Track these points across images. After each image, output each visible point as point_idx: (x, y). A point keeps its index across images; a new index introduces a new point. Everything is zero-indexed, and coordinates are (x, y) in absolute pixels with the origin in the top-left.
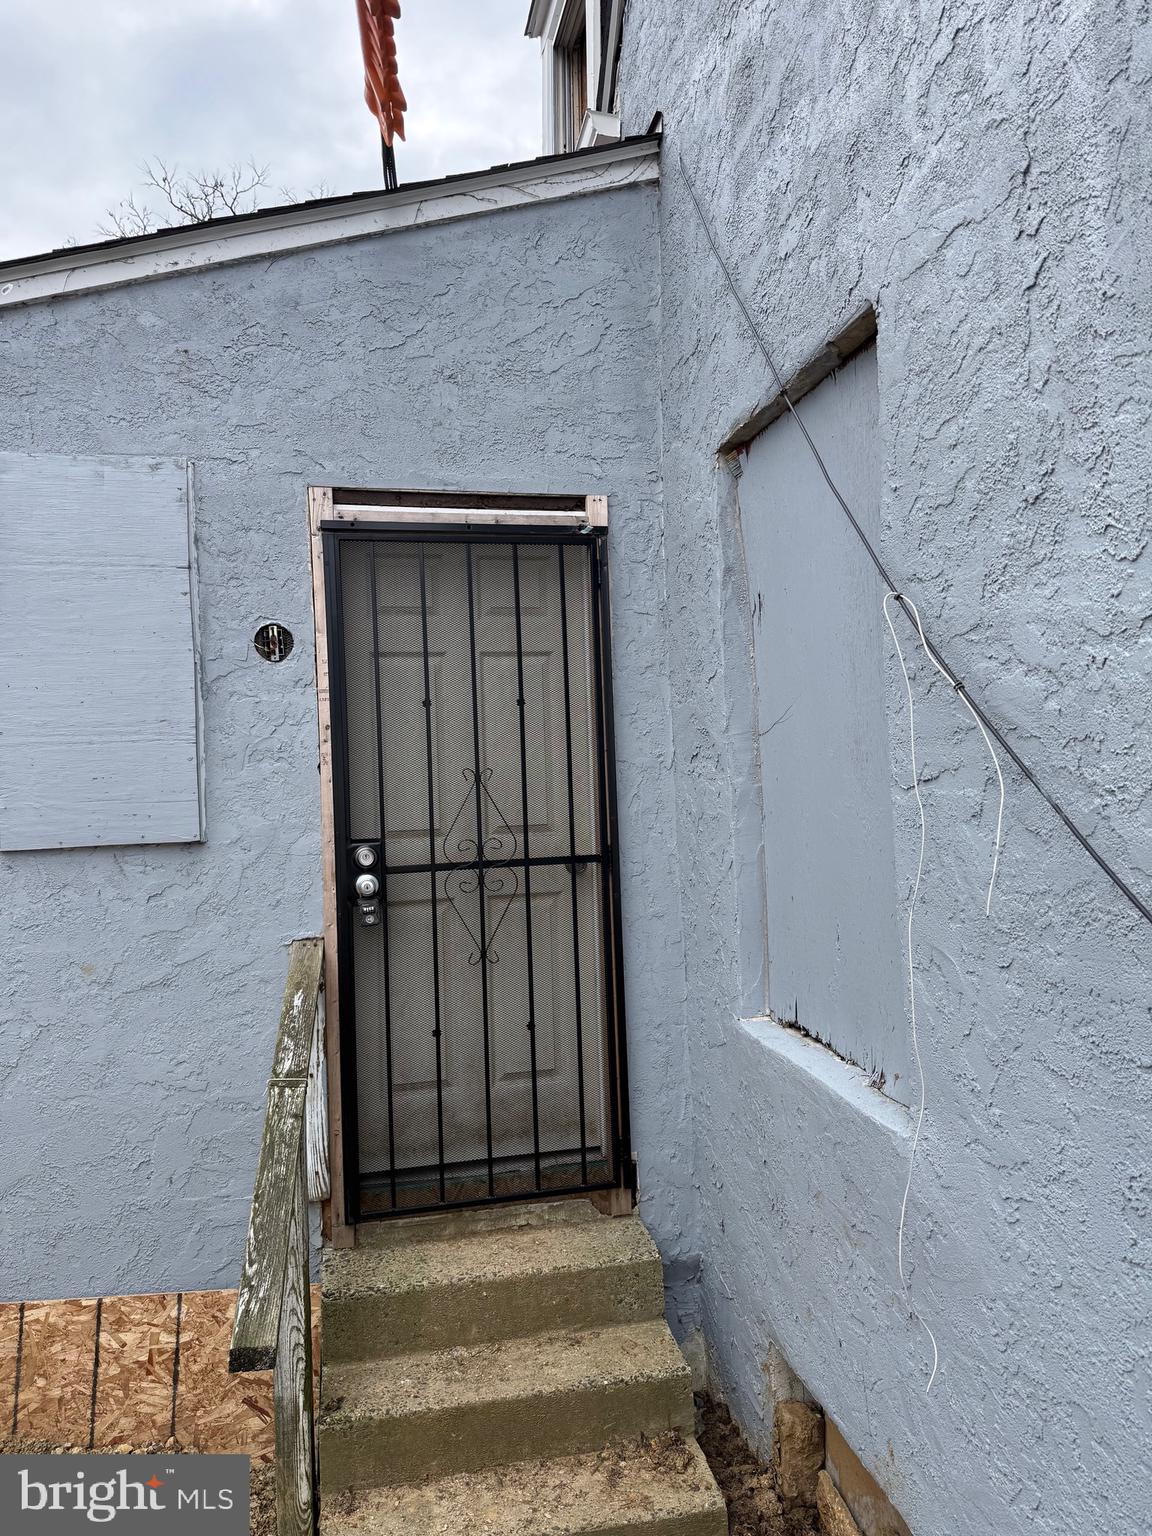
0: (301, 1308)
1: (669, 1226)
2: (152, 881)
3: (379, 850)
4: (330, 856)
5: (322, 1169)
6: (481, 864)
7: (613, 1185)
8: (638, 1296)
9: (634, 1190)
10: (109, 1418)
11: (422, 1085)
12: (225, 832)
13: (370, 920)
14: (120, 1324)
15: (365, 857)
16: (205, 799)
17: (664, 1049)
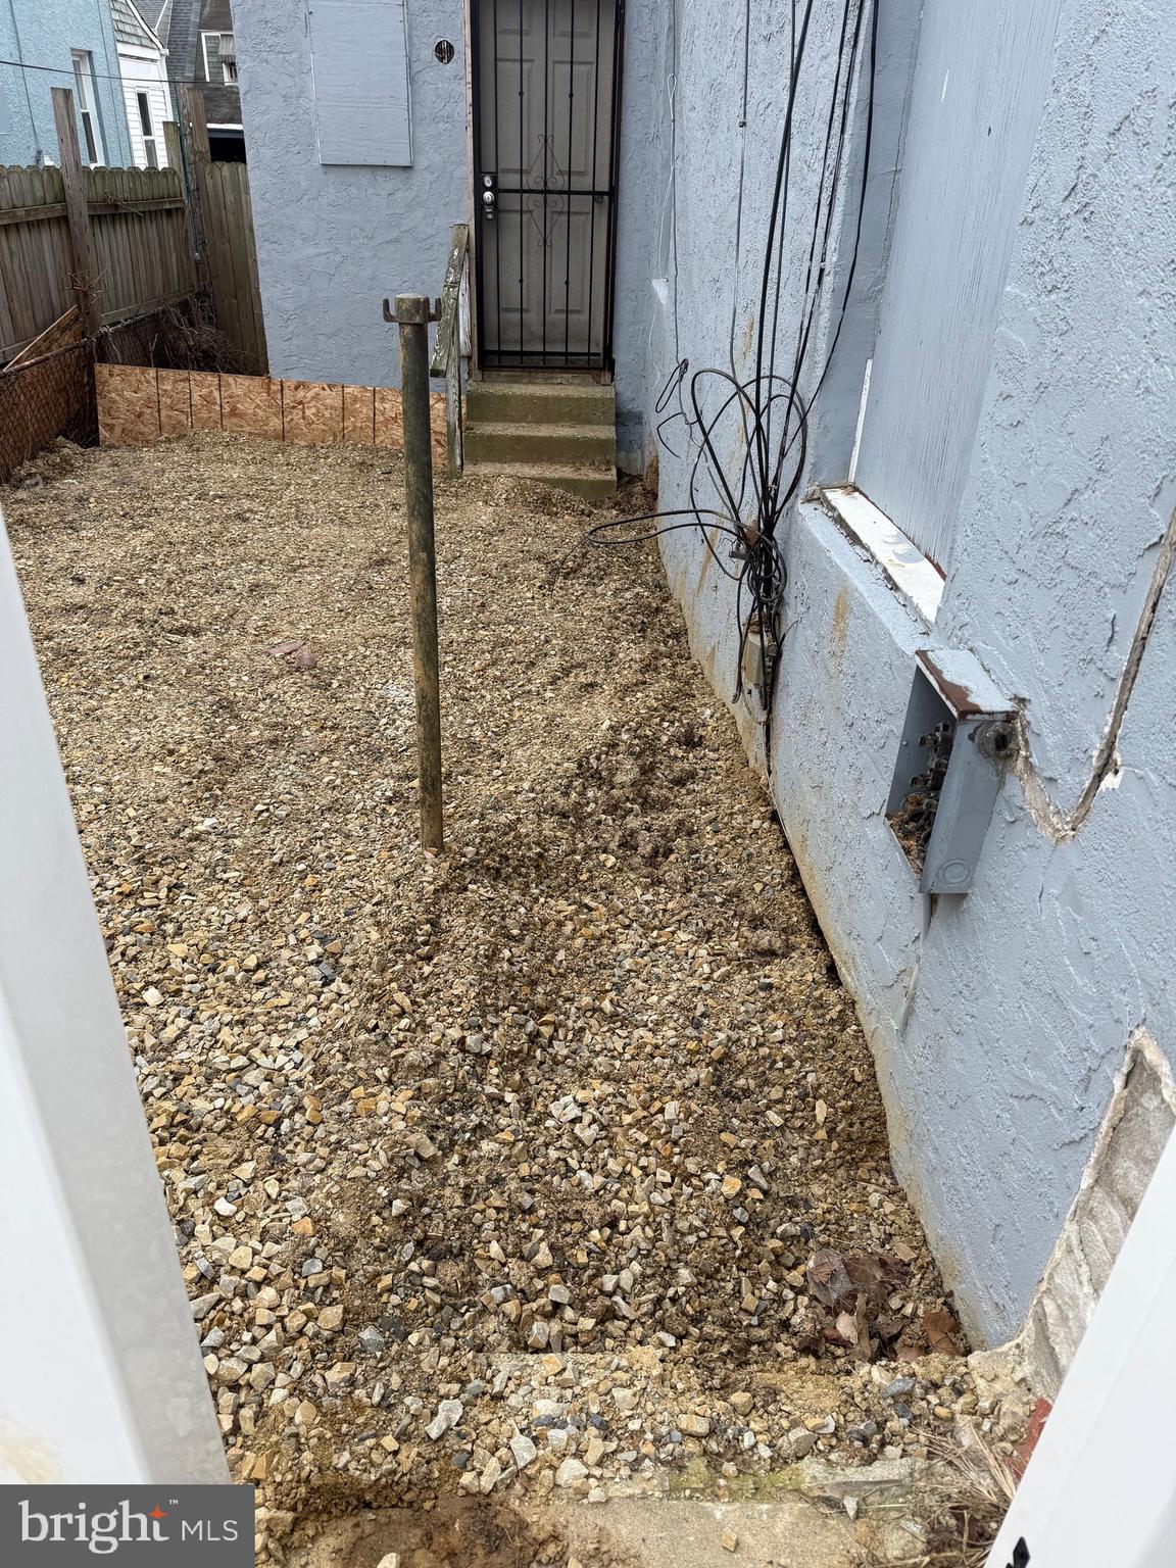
0: (457, 385)
1: (628, 394)
2: (389, 186)
3: (495, 180)
4: (471, 180)
5: (468, 341)
6: (545, 192)
7: (603, 369)
8: (604, 413)
9: (613, 374)
10: (381, 439)
11: (512, 310)
12: (422, 163)
13: (490, 216)
14: (383, 399)
15: (488, 182)
16: (413, 142)
17: (634, 303)
